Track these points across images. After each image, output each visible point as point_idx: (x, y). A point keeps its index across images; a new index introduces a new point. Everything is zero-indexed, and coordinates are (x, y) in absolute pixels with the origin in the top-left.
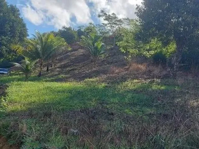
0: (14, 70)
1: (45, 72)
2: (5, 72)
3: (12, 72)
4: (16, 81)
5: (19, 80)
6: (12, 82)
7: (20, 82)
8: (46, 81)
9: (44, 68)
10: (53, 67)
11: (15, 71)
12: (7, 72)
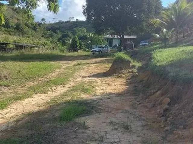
0: (153, 41)
1: (181, 38)
2: (146, 44)
3: (152, 43)
4: (158, 49)
5: (160, 48)
6: (155, 50)
7: (161, 50)
8: (182, 46)
9: (180, 35)
10: (189, 32)
11: (155, 41)
12: (147, 44)
